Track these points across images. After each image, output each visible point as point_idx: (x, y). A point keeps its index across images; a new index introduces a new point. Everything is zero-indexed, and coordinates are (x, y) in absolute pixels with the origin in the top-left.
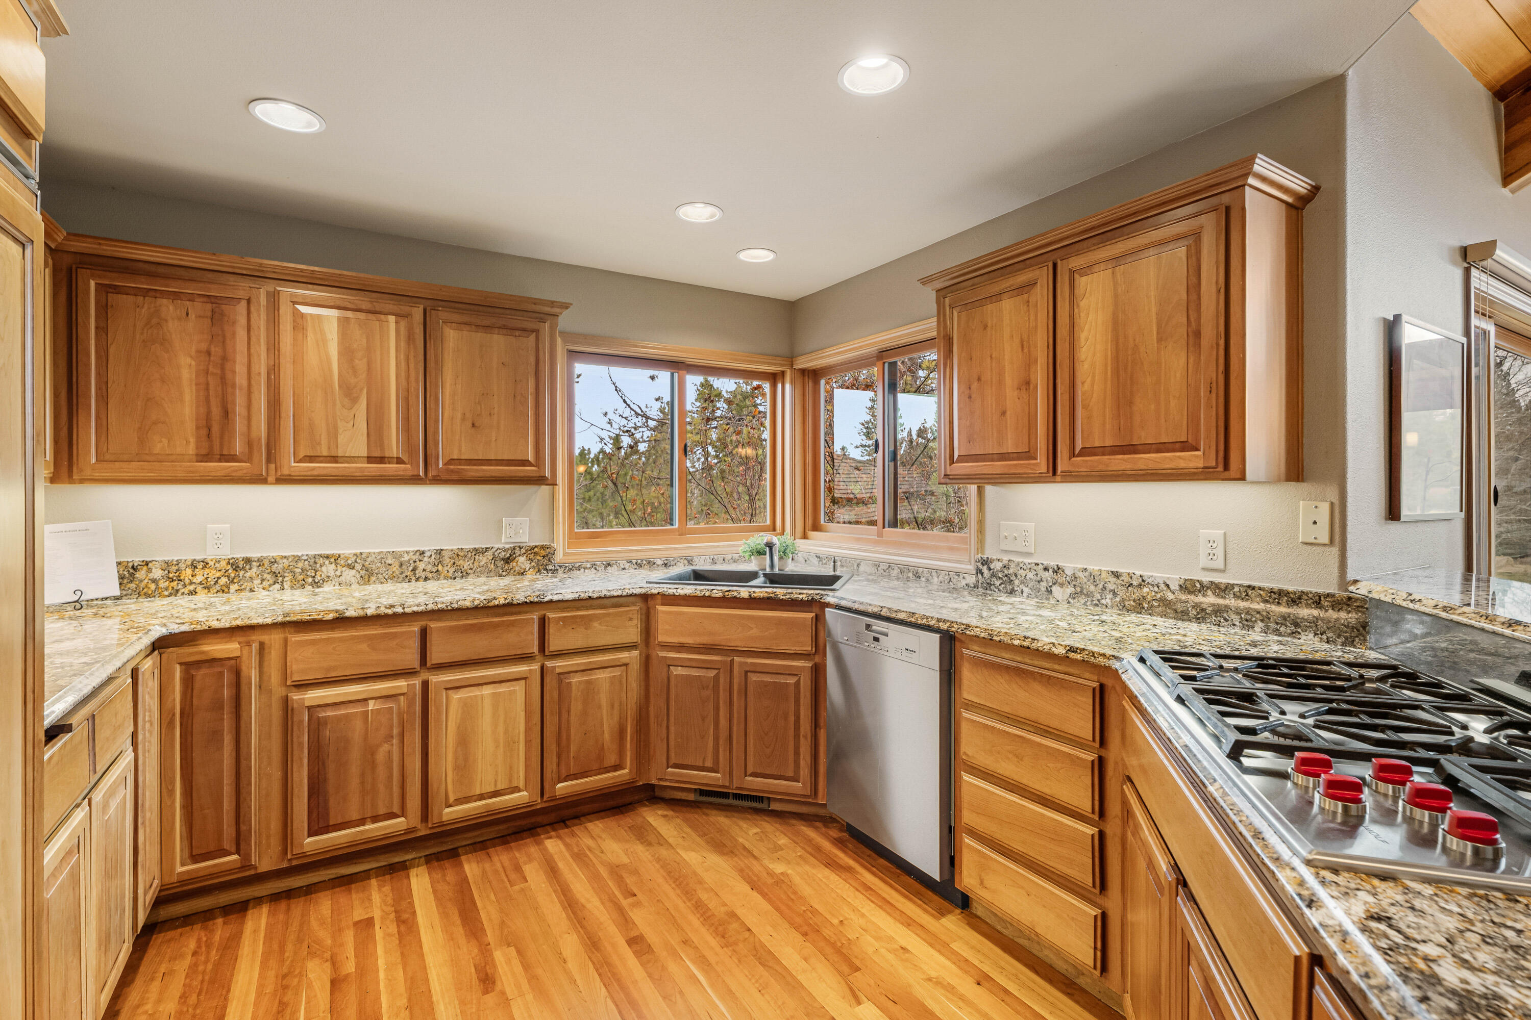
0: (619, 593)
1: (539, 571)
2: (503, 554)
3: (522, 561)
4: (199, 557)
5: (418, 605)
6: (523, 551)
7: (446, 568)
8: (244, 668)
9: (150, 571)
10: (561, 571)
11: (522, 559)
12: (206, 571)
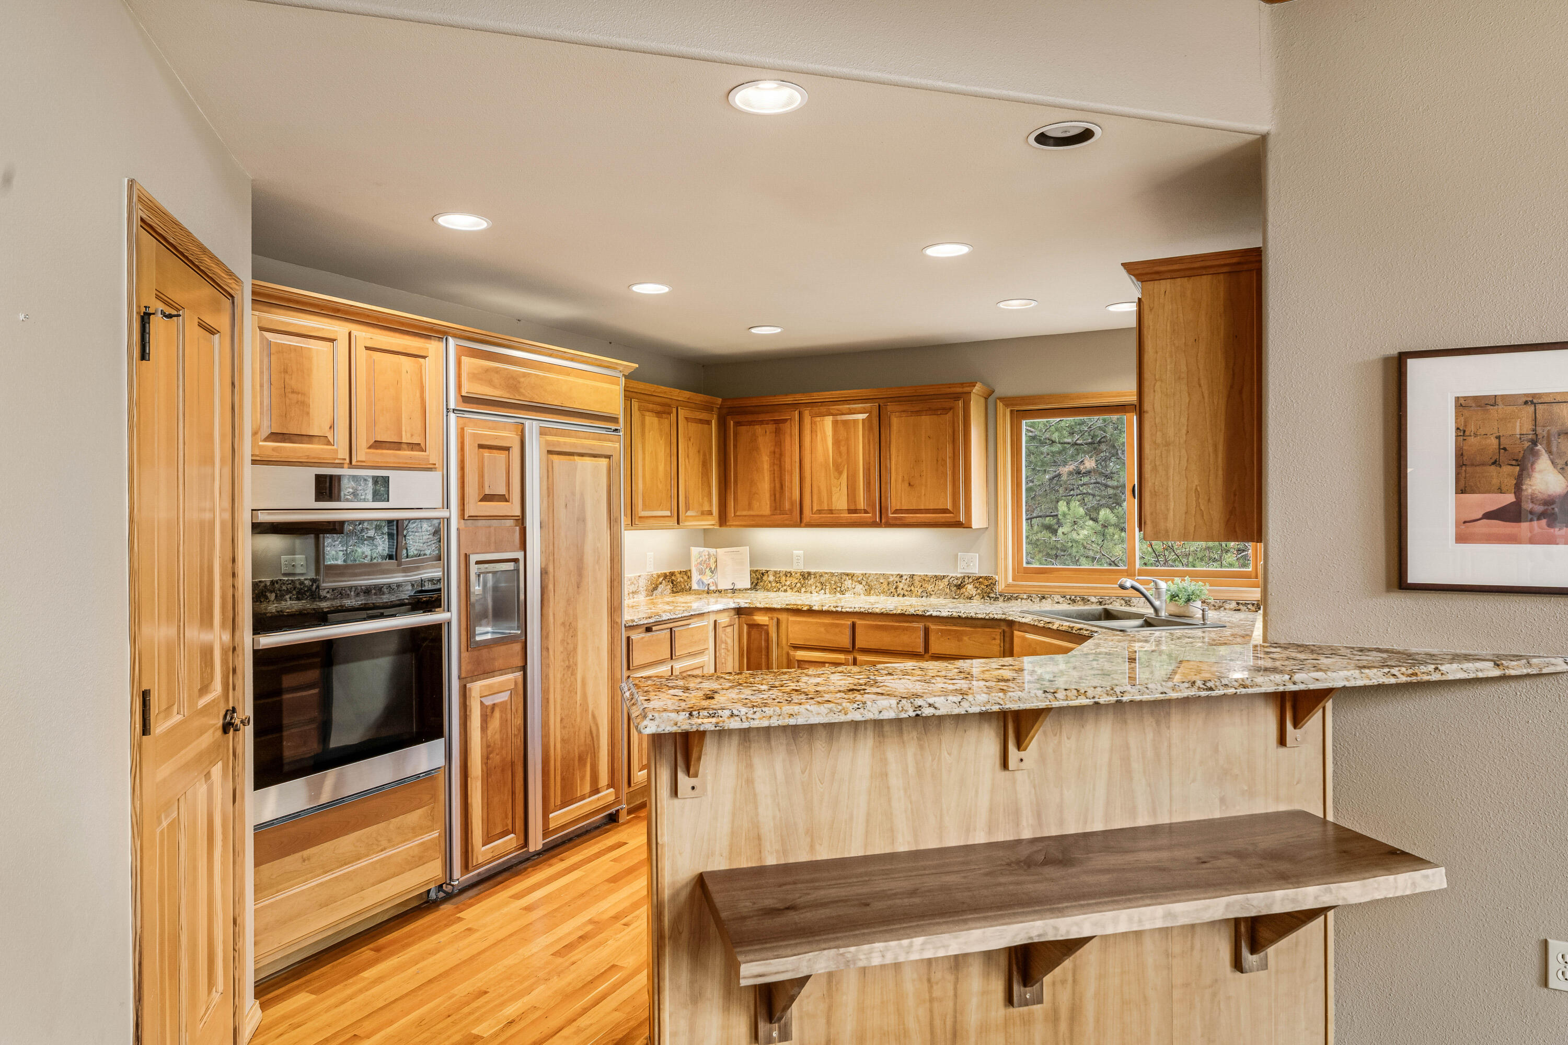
0: (983, 616)
1: (983, 597)
2: (956, 581)
3: (970, 589)
4: (788, 570)
5: (851, 608)
6: (971, 580)
7: (916, 589)
8: (770, 632)
9: (768, 576)
10: (1001, 599)
11: (970, 587)
12: (791, 578)
